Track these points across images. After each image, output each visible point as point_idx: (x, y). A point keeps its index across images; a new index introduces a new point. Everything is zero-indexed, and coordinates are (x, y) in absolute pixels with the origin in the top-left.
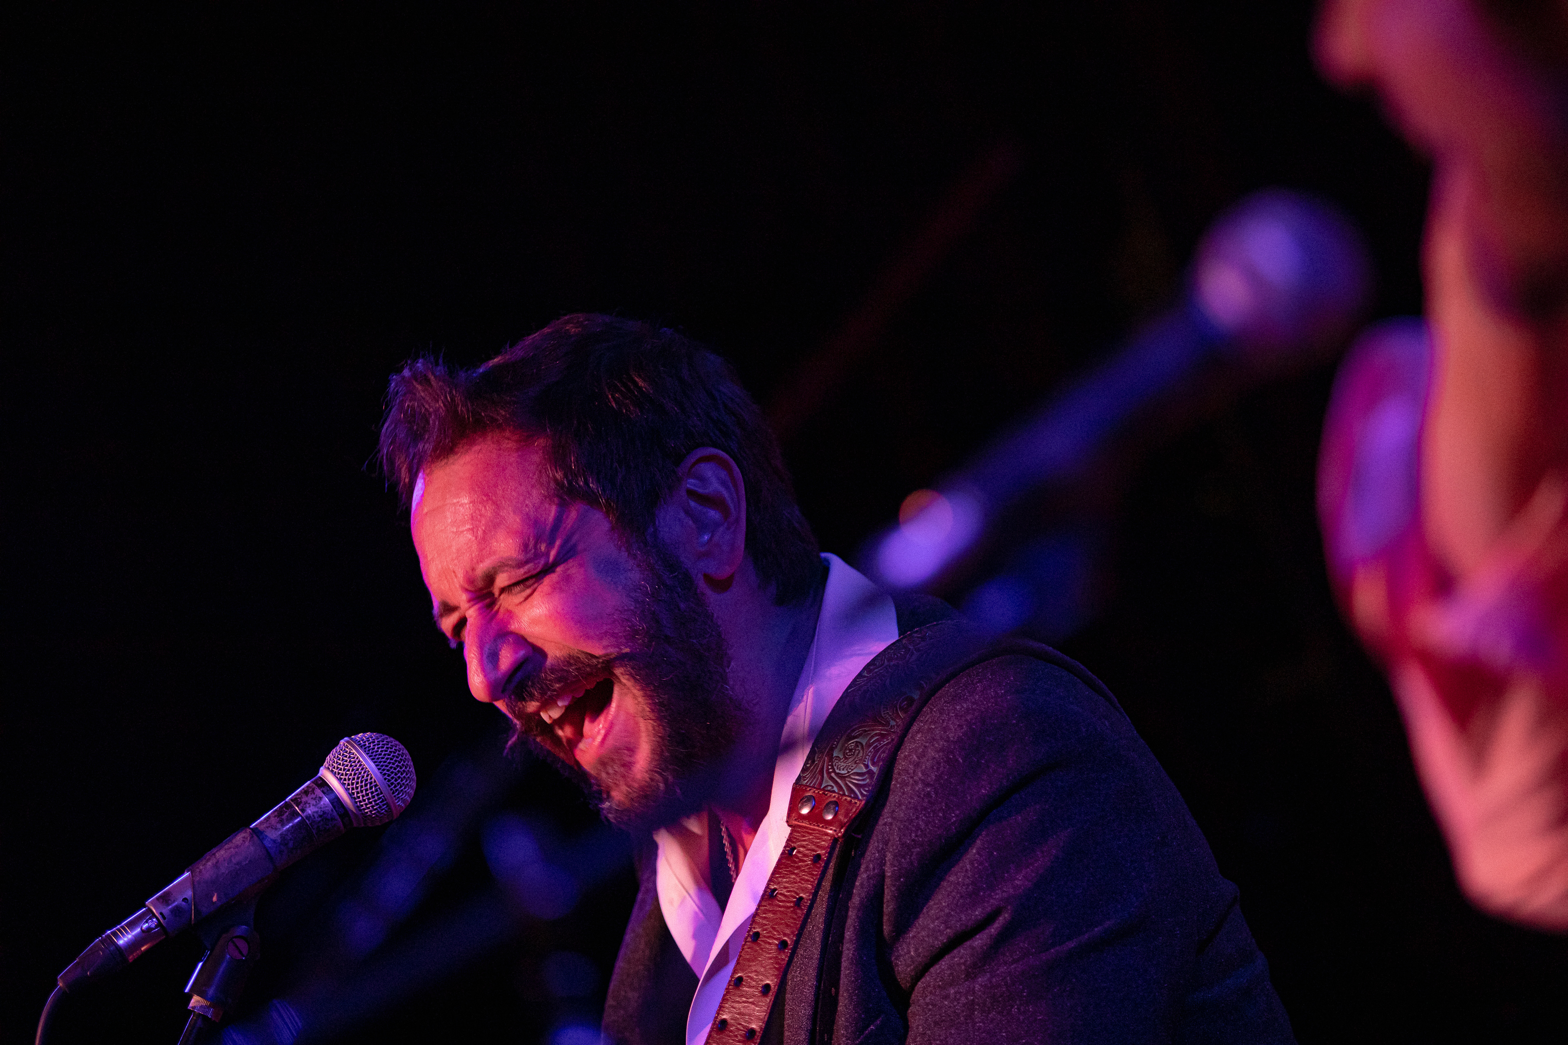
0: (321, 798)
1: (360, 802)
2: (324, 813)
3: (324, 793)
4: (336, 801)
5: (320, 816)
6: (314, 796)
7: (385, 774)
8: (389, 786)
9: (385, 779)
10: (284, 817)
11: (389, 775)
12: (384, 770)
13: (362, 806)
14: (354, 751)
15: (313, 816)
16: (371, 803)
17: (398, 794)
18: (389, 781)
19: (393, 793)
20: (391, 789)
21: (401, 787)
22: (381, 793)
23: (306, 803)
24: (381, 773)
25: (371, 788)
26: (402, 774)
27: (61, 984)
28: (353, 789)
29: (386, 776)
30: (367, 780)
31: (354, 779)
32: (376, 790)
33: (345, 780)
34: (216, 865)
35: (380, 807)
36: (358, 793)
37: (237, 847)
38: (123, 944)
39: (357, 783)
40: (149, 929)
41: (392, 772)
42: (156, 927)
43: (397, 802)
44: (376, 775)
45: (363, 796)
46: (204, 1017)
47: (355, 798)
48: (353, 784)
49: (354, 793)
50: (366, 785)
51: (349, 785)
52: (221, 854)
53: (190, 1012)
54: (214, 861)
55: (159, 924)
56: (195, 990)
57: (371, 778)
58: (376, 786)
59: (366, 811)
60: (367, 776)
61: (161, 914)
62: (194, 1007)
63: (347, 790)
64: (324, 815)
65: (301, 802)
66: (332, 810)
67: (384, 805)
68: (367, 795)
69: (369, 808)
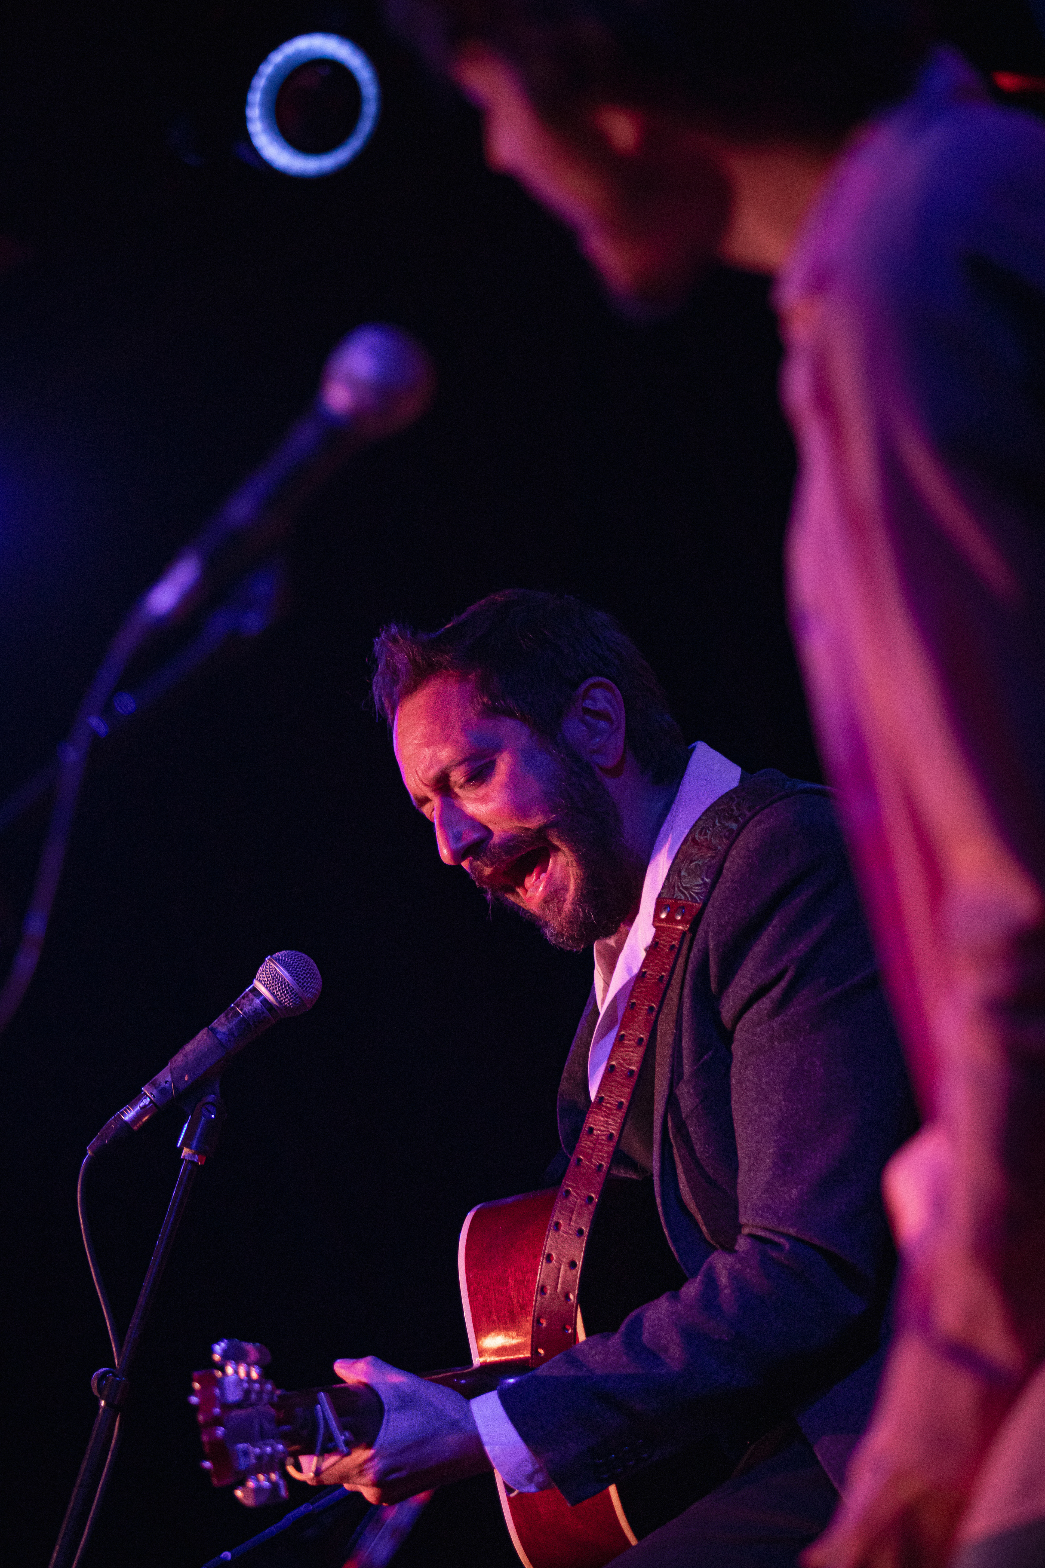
0: (253, 1000)
1: (280, 998)
2: (256, 1009)
3: (254, 995)
4: (265, 1001)
5: (254, 1012)
6: (248, 999)
7: (294, 976)
8: (298, 984)
9: (295, 979)
10: (229, 1016)
11: (297, 977)
12: (293, 973)
13: (282, 1000)
14: (272, 964)
15: (249, 1012)
16: (287, 997)
17: (306, 989)
18: (297, 980)
19: (302, 988)
20: (300, 986)
21: (307, 984)
22: (293, 989)
23: (243, 1004)
24: (291, 976)
25: (285, 987)
26: (307, 975)
27: (89, 1153)
28: (273, 990)
29: (295, 977)
30: (282, 982)
31: (273, 982)
32: (289, 988)
33: (268, 984)
34: (186, 1056)
35: (294, 1000)
36: (277, 992)
37: (199, 1041)
38: (129, 1120)
39: (276, 985)
40: (145, 1106)
41: (299, 974)
42: (150, 1103)
43: (307, 995)
44: (288, 978)
45: (281, 994)
46: (192, 1162)
47: (276, 996)
48: (273, 986)
49: (275, 992)
50: (281, 985)
51: (270, 987)
52: (189, 1047)
53: (183, 1160)
54: (184, 1052)
55: (151, 1101)
56: (185, 1143)
57: (285, 980)
58: (288, 985)
59: (285, 1004)
60: (282, 979)
61: (151, 1094)
62: (184, 1156)
63: (270, 991)
64: (256, 1011)
65: (239, 1005)
66: (261, 1006)
67: (297, 998)
68: (284, 992)
69: (287, 1001)
